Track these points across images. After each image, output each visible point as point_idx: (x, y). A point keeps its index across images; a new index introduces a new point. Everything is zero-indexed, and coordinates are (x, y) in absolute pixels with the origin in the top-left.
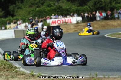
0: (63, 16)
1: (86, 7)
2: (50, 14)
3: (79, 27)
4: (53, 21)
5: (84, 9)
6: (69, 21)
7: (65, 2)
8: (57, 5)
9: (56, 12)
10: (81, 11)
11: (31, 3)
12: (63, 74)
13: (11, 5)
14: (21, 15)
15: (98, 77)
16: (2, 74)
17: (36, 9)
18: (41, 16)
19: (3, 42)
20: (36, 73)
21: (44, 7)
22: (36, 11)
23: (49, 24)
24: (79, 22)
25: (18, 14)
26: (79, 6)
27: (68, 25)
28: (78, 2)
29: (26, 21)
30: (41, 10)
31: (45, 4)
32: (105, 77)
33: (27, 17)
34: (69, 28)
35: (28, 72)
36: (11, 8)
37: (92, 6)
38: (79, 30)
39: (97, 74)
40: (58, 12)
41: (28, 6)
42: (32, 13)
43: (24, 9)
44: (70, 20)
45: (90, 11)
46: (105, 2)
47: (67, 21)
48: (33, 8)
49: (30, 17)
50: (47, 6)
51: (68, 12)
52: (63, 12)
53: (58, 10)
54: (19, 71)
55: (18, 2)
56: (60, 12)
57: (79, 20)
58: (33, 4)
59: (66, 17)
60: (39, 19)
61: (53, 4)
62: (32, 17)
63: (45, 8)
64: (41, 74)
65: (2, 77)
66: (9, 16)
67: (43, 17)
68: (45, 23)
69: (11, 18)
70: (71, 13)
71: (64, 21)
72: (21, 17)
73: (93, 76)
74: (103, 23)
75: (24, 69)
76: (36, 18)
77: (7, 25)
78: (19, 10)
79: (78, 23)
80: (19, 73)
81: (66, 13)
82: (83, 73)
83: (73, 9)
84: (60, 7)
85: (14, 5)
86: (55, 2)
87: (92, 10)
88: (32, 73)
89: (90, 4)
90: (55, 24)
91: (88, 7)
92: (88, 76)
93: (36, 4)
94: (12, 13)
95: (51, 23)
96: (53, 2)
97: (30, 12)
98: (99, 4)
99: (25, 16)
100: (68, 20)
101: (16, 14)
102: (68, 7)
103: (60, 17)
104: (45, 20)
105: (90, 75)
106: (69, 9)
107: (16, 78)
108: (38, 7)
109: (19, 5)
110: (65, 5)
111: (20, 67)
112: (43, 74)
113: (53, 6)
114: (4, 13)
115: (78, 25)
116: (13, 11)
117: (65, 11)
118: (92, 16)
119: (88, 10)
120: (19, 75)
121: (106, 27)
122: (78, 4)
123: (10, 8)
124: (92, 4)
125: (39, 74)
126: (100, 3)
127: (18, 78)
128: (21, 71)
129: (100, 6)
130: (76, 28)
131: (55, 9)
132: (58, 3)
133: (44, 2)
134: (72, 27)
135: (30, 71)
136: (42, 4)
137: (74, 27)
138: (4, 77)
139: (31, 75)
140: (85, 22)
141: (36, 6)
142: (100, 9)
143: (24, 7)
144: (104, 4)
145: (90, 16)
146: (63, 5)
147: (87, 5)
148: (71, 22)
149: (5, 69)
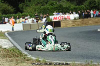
0: (63, 13)
1: (83, 6)
2: (52, 11)
3: (76, 22)
4: (55, 17)
5: (81, 8)
6: (68, 18)
7: (65, 1)
8: (58, 4)
9: (57, 10)
10: (78, 9)
11: (37, 2)
12: (64, 61)
13: (21, 3)
14: (29, 12)
15: (93, 63)
16: (13, 59)
17: (41, 7)
18: (45, 13)
19: (13, 34)
20: (41, 59)
21: (47, 5)
22: (41, 8)
23: (51, 19)
24: (77, 18)
25: (26, 10)
26: (76, 5)
27: (67, 20)
28: (75, 2)
29: (33, 16)
30: (45, 8)
31: (48, 3)
32: (98, 64)
33: (33, 14)
34: (68, 23)
35: (34, 58)
36: (21, 5)
37: (88, 5)
38: (76, 25)
39: (92, 61)
40: (59, 9)
41: (35, 4)
42: (38, 10)
43: (31, 7)
44: (69, 16)
45: (85, 10)
46: (98, 2)
47: (66, 18)
48: (38, 6)
49: (36, 13)
50: (50, 5)
51: (67, 10)
52: (63, 10)
53: (59, 8)
54: (27, 58)
55: (27, 1)
56: (61, 9)
57: (76, 17)
58: (39, 3)
59: (66, 14)
60: (43, 15)
61: (55, 3)
62: (37, 13)
63: (49, 6)
64: (45, 60)
65: (13, 62)
66: (18, 12)
67: (46, 13)
68: (48, 19)
69: (20, 14)
70: (70, 11)
71: (64, 17)
72: (28, 13)
73: (89, 62)
74: (96, 19)
75: (31, 56)
76: (41, 14)
77: (16, 19)
78: (27, 8)
79: (75, 19)
80: (27, 59)
81: (65, 11)
82: (80, 60)
83: (71, 7)
84: (61, 6)
85: (23, 3)
86: (57, 1)
87: (87, 8)
88: (38, 59)
89: (86, 3)
90: (56, 19)
91: (84, 6)
92: (85, 63)
93: (41, 3)
94: (21, 10)
95: (53, 19)
96: (55, 1)
97: (36, 9)
98: (93, 4)
99: (31, 12)
100: (67, 16)
101: (24, 11)
102: (67, 6)
103: (60, 14)
104: (48, 16)
105: (87, 61)
106: (68, 8)
107: (25, 63)
108: (42, 5)
109: (28, 3)
110: (65, 4)
111: (28, 54)
112: (47, 60)
113: (56, 5)
114: (15, 9)
115: (75, 20)
116: (22, 8)
117: (64, 9)
118: (87, 13)
119: (84, 8)
120: (27, 60)
121: (99, 23)
122: (76, 4)
123: (19, 6)
124: (87, 3)
125: (44, 60)
126: (95, 3)
127: (26, 63)
128: (29, 57)
129: (95, 6)
130: (73, 23)
131: (57, 8)
132: (59, 2)
133: (48, 2)
134: (70, 22)
135: (36, 58)
136: (46, 3)
137: (72, 23)
138: (15, 62)
139: (37, 61)
140: (81, 19)
141: (41, 4)
142: (94, 8)
143: (31, 5)
144: (97, 4)
145: (86, 13)
146: (63, 4)
147: (83, 4)
148: (69, 18)
149: (15, 55)
